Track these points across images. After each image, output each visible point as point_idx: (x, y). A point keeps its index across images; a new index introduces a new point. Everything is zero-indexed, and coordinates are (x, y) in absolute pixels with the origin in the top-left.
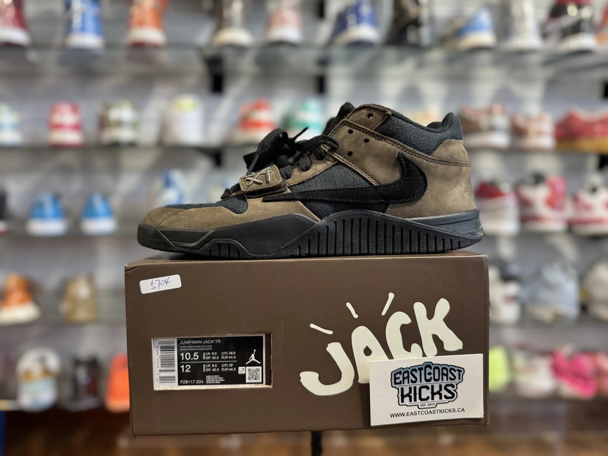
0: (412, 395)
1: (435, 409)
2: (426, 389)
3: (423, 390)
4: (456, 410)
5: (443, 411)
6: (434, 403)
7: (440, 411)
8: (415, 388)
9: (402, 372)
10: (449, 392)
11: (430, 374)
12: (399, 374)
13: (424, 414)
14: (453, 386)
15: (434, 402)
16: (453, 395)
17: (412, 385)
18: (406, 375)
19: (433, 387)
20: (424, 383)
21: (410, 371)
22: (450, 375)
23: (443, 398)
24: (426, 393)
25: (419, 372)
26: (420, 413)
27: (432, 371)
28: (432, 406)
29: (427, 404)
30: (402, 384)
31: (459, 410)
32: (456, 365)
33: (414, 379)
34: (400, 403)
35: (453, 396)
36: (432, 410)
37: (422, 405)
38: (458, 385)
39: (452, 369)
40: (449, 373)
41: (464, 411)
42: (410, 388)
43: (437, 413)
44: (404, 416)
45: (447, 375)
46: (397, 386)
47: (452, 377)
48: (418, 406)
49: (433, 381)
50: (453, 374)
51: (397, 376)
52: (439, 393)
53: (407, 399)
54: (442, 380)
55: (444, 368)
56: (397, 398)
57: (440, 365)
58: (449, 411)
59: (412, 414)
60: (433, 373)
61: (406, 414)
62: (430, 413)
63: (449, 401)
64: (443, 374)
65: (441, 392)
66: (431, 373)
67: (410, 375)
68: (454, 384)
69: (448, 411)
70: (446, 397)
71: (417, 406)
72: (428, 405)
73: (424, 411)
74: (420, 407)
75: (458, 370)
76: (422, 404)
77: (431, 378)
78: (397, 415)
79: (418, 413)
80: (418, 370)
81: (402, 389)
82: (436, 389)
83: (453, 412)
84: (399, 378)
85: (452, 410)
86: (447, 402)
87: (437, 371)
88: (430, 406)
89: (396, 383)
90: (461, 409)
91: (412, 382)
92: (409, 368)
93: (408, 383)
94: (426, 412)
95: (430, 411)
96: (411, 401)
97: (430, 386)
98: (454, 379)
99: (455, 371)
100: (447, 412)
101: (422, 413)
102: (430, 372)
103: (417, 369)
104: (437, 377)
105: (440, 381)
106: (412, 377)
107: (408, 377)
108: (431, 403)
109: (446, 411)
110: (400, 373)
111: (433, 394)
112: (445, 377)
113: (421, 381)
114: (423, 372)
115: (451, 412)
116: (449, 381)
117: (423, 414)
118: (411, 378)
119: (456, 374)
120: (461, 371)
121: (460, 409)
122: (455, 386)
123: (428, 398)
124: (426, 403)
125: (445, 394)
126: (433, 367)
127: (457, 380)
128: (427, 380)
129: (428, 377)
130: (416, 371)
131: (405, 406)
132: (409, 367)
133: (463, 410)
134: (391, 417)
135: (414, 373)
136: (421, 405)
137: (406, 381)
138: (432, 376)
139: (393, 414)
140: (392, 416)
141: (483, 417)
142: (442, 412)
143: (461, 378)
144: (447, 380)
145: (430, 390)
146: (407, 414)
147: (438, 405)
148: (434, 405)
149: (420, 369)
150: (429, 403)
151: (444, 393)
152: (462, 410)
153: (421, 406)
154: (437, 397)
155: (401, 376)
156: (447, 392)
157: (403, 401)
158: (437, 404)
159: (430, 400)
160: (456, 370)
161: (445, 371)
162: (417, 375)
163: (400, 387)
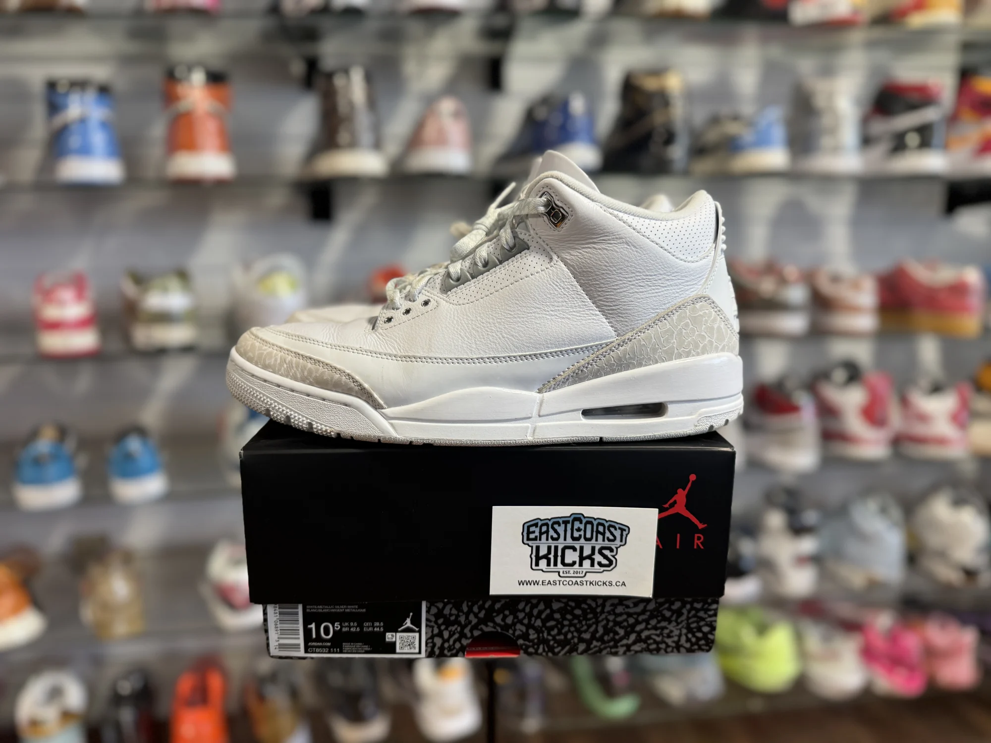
0: (552, 556)
1: (583, 579)
2: (572, 550)
3: (568, 552)
4: (614, 583)
5: (594, 583)
6: (582, 572)
7: (590, 583)
8: (556, 548)
9: (539, 525)
10: (605, 557)
11: (579, 530)
14: (611, 550)
15: (582, 570)
17: (553, 544)
18: (544, 529)
19: (582, 548)
20: (569, 541)
21: (550, 523)
22: (608, 534)
23: (596, 566)
24: (571, 556)
25: (563, 526)
26: (561, 583)
27: (582, 527)
28: (578, 575)
29: (572, 572)
30: (538, 541)
31: (618, 584)
32: (618, 522)
33: (555, 536)
34: (534, 567)
35: (610, 563)
36: (579, 580)
37: (565, 572)
38: (619, 549)
39: (612, 525)
40: (607, 531)
41: (625, 586)
42: (549, 548)
43: (586, 585)
44: (538, 584)
45: (603, 534)
46: (530, 543)
47: (611, 537)
48: (559, 573)
49: (582, 540)
50: (612, 534)
51: (532, 529)
52: (590, 557)
53: (543, 563)
54: (597, 540)
55: (599, 524)
56: (530, 559)
57: (595, 519)
58: (604, 583)
59: (549, 583)
60: (583, 529)
61: (541, 583)
62: (575, 584)
63: (604, 571)
64: (598, 532)
65: (593, 557)
66: (581, 530)
67: (550, 530)
68: (613, 547)
69: (602, 583)
70: (600, 564)
71: (557, 573)
72: (574, 573)
73: (568, 581)
74: (561, 574)
75: (620, 528)
76: (565, 570)
77: (580, 536)
78: (528, 583)
79: (558, 583)
80: (563, 523)
81: (538, 548)
82: (587, 552)
83: (609, 585)
84: (534, 532)
85: (607, 583)
86: (601, 571)
87: (589, 527)
88: (576, 575)
89: (528, 539)
90: (621, 582)
91: (553, 539)
92: (550, 520)
93: (547, 539)
94: (570, 583)
95: (576, 581)
96: (549, 564)
97: (578, 547)
98: (613, 541)
100: (601, 585)
102: (579, 528)
103: (561, 522)
104: (588, 535)
105: (593, 541)
106: (554, 532)
107: (547, 532)
108: (578, 570)
109: (600, 583)
110: (536, 525)
111: (582, 558)
112: (600, 537)
113: (565, 539)
114: (569, 526)
115: (606, 585)
116: (606, 542)
117: (566, 584)
118: (551, 533)
119: (617, 533)
120: (625, 530)
121: (619, 582)
122: (615, 550)
123: (574, 563)
124: (571, 570)
125: (599, 560)
126: (584, 521)
127: (618, 542)
128: (574, 539)
129: (576, 534)
130: (559, 525)
131: (541, 571)
132: (550, 518)
133: (624, 584)
134: (520, 584)
135: (556, 526)
137: (544, 537)
138: (582, 533)
139: (522, 581)
141: (651, 596)
142: (593, 585)
143: (624, 541)
144: (604, 540)
145: (578, 553)
146: (543, 582)
147: (587, 574)
148: (582, 573)
149: (566, 523)
150: (575, 570)
151: (598, 558)
152: (622, 585)
153: (563, 573)
154: (587, 563)
155: (537, 530)
156: (602, 558)
157: (537, 564)
158: (586, 572)
159: (577, 566)
160: (617, 528)
161: (601, 529)
162: (561, 530)
163: (534, 544)
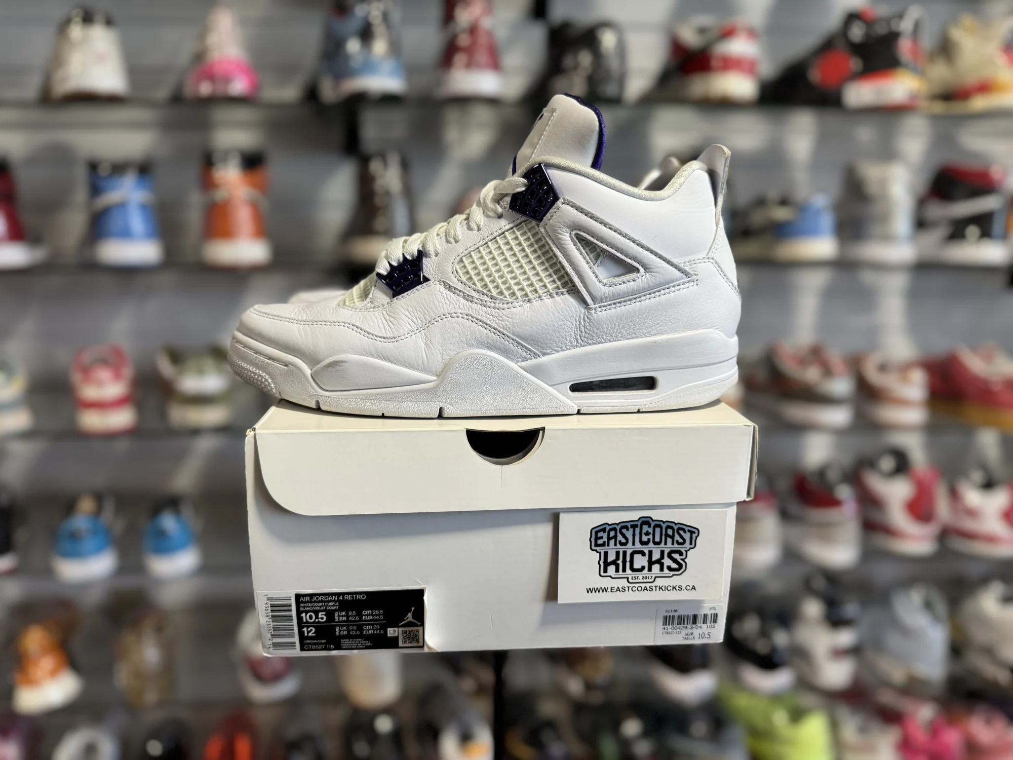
0: (620, 562)
1: (652, 585)
2: (640, 555)
3: (637, 557)
4: (684, 588)
5: (664, 589)
6: (652, 577)
7: (660, 588)
8: (625, 553)
9: (607, 530)
10: (675, 561)
11: (647, 534)
12: (602, 532)
13: (637, 590)
14: (681, 554)
15: (651, 575)
16: (680, 566)
17: (621, 549)
18: (612, 534)
19: (651, 553)
20: (638, 546)
21: (618, 528)
22: (677, 537)
23: (666, 570)
24: (640, 561)
25: (631, 530)
26: (630, 589)
27: (651, 530)
28: (648, 580)
29: (641, 577)
30: (606, 547)
31: (688, 589)
32: (687, 524)
33: (624, 541)
34: (602, 574)
36: (648, 585)
37: (634, 578)
38: (688, 552)
39: (681, 528)
40: (676, 534)
41: (695, 590)
42: (618, 553)
43: (656, 590)
44: (606, 591)
45: (672, 537)
46: (598, 549)
47: (681, 540)
48: (628, 578)
49: (651, 545)
50: (681, 536)
51: (600, 535)
52: (659, 562)
53: (611, 569)
54: (666, 544)
55: (668, 527)
57: (664, 522)
59: (618, 589)
60: (652, 533)
61: (609, 590)
62: (644, 589)
63: (674, 575)
64: (667, 535)
65: (663, 561)
66: (650, 533)
67: (619, 535)
68: (683, 550)
69: (672, 588)
70: (669, 568)
73: (637, 587)
76: (634, 576)
78: (597, 590)
79: (627, 589)
80: (631, 527)
83: (679, 590)
84: (601, 538)
85: (677, 588)
86: (671, 575)
87: (658, 530)
90: (691, 587)
92: (617, 524)
94: (640, 589)
95: (646, 587)
97: (647, 552)
98: (682, 544)
99: (685, 532)
100: (671, 590)
101: (634, 589)
102: (647, 532)
103: (629, 526)
109: (669, 588)
114: (637, 530)
115: (676, 590)
116: (676, 545)
120: (694, 533)
121: (689, 586)
122: (684, 553)
125: (669, 564)
126: (653, 524)
127: (687, 545)
128: (642, 543)
129: (645, 538)
130: (628, 530)
131: (609, 578)
132: (617, 522)
133: (694, 588)
134: (588, 592)
135: (624, 531)
136: (632, 578)
137: (612, 542)
138: (651, 537)
139: (590, 589)
140: (590, 592)
143: (693, 544)
144: (673, 544)
145: (647, 558)
146: (611, 589)
147: (657, 579)
149: (634, 527)
150: (644, 576)
151: (667, 562)
152: (692, 589)
154: (656, 568)
155: (605, 535)
156: (672, 562)
157: (605, 571)
158: (656, 577)
159: (646, 571)
160: (687, 530)
161: (670, 532)
162: (629, 534)
163: (602, 550)
